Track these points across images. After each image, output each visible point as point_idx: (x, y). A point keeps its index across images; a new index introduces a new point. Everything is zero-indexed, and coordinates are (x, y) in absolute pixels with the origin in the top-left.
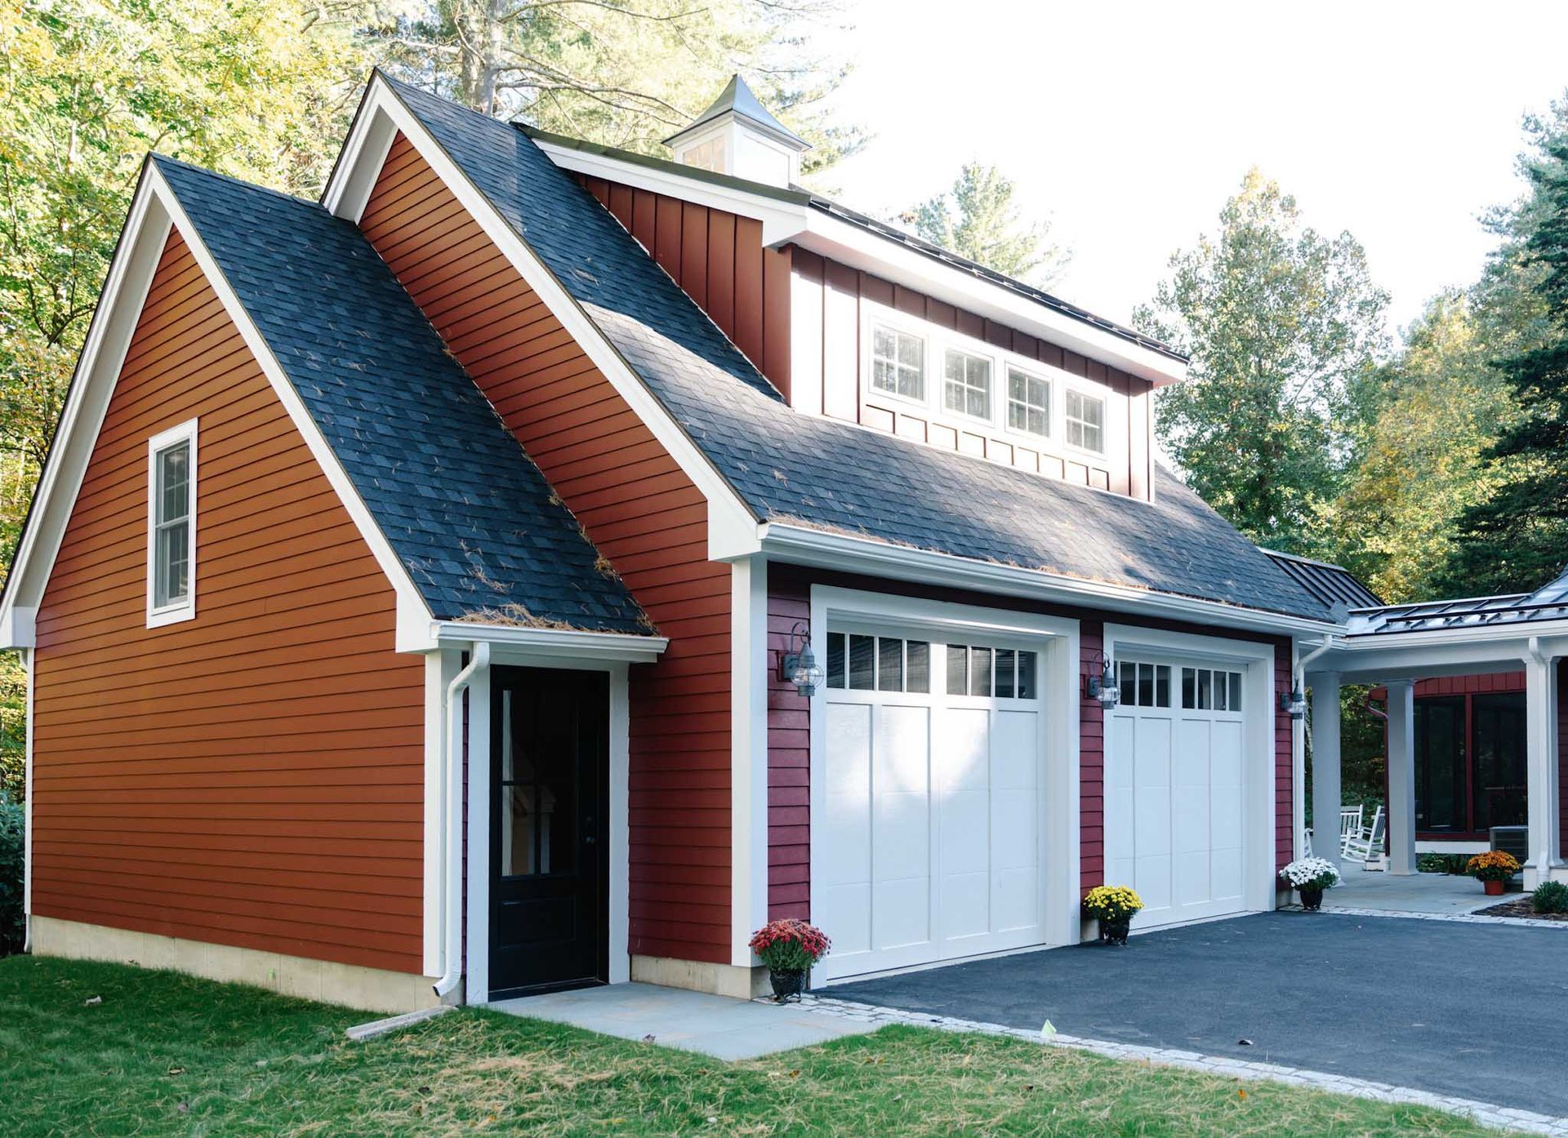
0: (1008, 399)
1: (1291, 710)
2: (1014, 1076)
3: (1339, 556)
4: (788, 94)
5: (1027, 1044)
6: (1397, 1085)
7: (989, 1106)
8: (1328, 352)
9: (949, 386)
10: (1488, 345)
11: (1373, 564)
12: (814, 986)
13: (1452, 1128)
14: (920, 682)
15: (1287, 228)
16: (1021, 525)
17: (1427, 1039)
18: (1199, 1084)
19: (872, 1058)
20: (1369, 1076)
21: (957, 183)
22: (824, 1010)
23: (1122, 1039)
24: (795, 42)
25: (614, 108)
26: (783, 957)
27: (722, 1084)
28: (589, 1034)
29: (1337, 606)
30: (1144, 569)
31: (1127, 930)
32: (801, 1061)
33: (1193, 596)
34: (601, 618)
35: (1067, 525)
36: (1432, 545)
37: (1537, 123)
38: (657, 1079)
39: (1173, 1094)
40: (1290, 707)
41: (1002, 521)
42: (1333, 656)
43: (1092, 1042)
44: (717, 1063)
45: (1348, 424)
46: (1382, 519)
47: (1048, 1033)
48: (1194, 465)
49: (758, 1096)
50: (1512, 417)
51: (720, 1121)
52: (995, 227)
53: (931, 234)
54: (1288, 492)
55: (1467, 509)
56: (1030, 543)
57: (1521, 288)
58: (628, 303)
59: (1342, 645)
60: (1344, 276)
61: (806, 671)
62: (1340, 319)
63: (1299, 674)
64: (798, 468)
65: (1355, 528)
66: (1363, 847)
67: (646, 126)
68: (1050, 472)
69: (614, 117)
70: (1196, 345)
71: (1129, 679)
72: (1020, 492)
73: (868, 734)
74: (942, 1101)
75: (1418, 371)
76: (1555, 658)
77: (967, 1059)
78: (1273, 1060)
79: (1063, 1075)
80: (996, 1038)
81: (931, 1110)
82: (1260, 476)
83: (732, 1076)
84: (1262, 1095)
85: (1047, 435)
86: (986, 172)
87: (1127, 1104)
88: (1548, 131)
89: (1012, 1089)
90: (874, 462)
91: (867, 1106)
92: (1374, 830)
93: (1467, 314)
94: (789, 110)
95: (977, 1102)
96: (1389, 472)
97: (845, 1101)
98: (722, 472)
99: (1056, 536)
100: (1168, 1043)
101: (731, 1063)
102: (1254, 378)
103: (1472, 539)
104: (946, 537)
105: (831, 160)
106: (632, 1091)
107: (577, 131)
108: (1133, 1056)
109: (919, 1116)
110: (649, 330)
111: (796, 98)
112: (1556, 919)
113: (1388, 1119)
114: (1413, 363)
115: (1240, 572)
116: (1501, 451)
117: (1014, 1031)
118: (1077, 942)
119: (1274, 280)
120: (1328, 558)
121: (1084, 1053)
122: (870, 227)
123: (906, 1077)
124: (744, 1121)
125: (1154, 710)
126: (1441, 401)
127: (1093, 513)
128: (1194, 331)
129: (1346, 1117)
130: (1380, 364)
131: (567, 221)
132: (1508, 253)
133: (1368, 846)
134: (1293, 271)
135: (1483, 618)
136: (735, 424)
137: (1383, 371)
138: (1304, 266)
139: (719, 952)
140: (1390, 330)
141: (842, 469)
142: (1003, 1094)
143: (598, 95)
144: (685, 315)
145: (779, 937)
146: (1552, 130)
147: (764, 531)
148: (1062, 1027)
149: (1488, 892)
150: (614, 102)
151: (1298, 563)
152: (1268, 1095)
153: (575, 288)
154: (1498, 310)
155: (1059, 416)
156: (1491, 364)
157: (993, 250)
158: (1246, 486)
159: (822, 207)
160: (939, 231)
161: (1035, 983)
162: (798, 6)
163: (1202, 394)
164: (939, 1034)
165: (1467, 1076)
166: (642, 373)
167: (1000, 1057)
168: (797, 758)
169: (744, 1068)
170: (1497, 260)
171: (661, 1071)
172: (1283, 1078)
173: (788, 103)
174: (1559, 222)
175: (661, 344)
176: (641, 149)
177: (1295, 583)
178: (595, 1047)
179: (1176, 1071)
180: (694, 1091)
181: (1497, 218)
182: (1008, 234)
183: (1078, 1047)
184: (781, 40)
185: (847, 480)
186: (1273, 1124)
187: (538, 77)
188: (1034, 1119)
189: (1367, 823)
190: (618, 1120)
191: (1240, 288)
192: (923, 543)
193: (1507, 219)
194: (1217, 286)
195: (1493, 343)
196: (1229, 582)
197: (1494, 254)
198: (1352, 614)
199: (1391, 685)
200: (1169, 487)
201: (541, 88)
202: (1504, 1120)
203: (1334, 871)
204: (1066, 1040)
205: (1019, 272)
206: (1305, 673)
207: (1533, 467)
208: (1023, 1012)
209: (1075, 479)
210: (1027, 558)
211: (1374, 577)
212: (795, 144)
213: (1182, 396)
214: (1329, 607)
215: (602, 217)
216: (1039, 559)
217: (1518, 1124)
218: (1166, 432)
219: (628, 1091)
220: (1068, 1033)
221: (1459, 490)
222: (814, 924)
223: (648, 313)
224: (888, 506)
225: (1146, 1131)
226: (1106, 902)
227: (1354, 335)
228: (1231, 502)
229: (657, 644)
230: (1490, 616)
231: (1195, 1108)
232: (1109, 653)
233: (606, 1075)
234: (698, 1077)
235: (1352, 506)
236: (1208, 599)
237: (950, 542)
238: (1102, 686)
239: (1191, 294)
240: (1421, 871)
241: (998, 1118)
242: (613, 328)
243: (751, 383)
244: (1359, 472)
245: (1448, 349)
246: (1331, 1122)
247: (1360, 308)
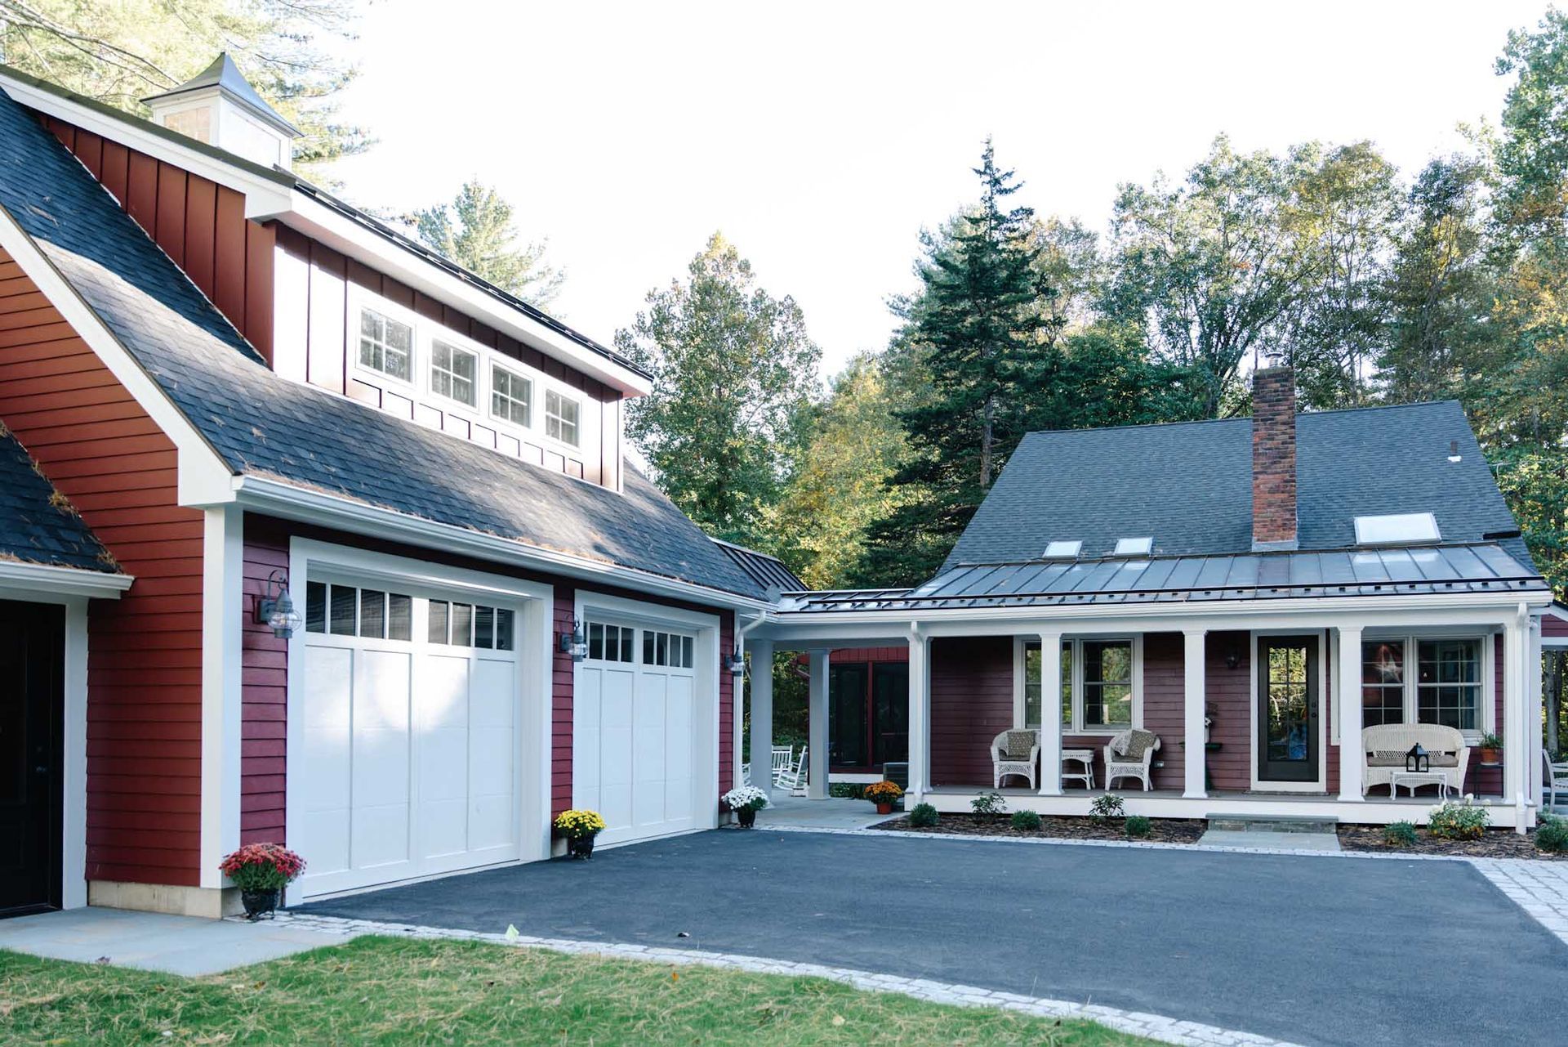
0: (492, 391)
1: (733, 669)
2: (478, 974)
3: (780, 550)
4: (289, 85)
5: (492, 946)
6: (799, 962)
7: (451, 1002)
8: (774, 389)
9: (435, 373)
10: (891, 399)
11: (805, 559)
12: (289, 903)
13: (835, 992)
14: (402, 631)
15: (743, 286)
16: (501, 500)
17: (828, 925)
18: (640, 971)
19: (341, 966)
20: (778, 956)
21: (459, 198)
22: (297, 926)
23: (580, 937)
24: (296, 38)
25: (96, 59)
26: (255, 879)
27: (182, 999)
28: (32, 959)
29: (772, 588)
30: (612, 547)
31: (592, 847)
32: (268, 973)
33: (652, 573)
34: (55, 552)
35: (544, 504)
36: (849, 546)
37: (930, 239)
38: (108, 998)
39: (618, 980)
40: (732, 666)
41: (483, 495)
42: (766, 627)
43: (552, 941)
44: (177, 980)
45: (789, 447)
46: (813, 523)
47: (511, 935)
48: (665, 467)
49: (219, 1007)
50: (907, 457)
51: (176, 1035)
52: (494, 243)
53: (433, 239)
54: (741, 496)
55: (874, 522)
56: (509, 517)
57: (916, 360)
58: (92, 248)
59: (775, 619)
60: (788, 331)
61: (283, 616)
62: (783, 364)
63: (740, 641)
64: (281, 429)
65: (792, 530)
66: (792, 778)
67: (131, 84)
68: (531, 457)
69: (95, 68)
70: (669, 369)
71: (597, 638)
72: (500, 471)
73: (349, 675)
74: (406, 1000)
75: (841, 413)
76: (930, 637)
77: (435, 962)
78: (704, 948)
79: (522, 970)
80: (464, 942)
81: (396, 1008)
82: (718, 480)
83: (192, 991)
84: (692, 977)
85: (528, 425)
86: (486, 194)
87: (578, 991)
88: (937, 246)
89: (474, 985)
90: (360, 432)
91: (333, 1009)
92: (800, 765)
93: (878, 374)
94: (290, 100)
95: (442, 999)
96: (818, 489)
97: (311, 1007)
98: (194, 423)
99: (534, 513)
100: (618, 938)
101: (193, 979)
102: (715, 402)
103: (876, 545)
104: (429, 505)
105: (332, 154)
106: (79, 1012)
107: (51, 73)
108: (587, 952)
109: (383, 1016)
110: (116, 278)
111: (298, 90)
112: (925, 831)
113: (788, 989)
114: (838, 406)
115: (695, 556)
116: (898, 480)
117: (483, 935)
118: (548, 857)
119: (733, 326)
120: (771, 551)
121: (543, 951)
122: (357, 218)
123: (374, 982)
124: (201, 1033)
125: (619, 664)
126: (858, 438)
127: (568, 497)
128: (667, 357)
129: (756, 990)
130: (814, 404)
131: (22, 155)
132: (907, 332)
133: (796, 777)
134: (748, 322)
135: (879, 605)
136: (209, 379)
137: (815, 409)
138: (756, 318)
139: (189, 875)
140: (821, 378)
141: (325, 433)
142: (466, 991)
143: (75, 41)
144: (159, 269)
145: (251, 860)
146: (940, 246)
147: (239, 483)
148: (523, 930)
149: (879, 812)
150: (94, 53)
151: (742, 552)
152: (696, 976)
153: (28, 223)
154: (900, 374)
155: (539, 411)
156: (892, 414)
157: (492, 262)
158: (707, 488)
159: (309, 192)
160: (441, 237)
161: (506, 893)
162: (299, 5)
163: (672, 409)
164: (410, 941)
165: (852, 952)
166: (107, 318)
167: (466, 959)
168: (275, 695)
169: (208, 982)
170: (900, 337)
171: (113, 991)
172: (710, 961)
173: (288, 94)
174: (941, 314)
175: (131, 294)
176: (126, 106)
177: (738, 568)
178: (39, 971)
179: (622, 961)
180: (148, 1008)
181: (901, 305)
182: (506, 250)
183: (539, 946)
184: (282, 33)
185: (330, 444)
186: (699, 999)
187: (5, 10)
188: (492, 1010)
189: (796, 759)
190: (60, 1040)
191: (705, 328)
192: (406, 508)
193: (908, 307)
194: (686, 323)
195: (896, 399)
196: (684, 563)
197: (898, 331)
198: (783, 595)
199: (813, 652)
200: (636, 481)
201: (8, 21)
202: (875, 984)
203: (764, 797)
204: (530, 941)
205: (515, 285)
206: (745, 641)
207: (919, 495)
208: (493, 919)
209: (553, 466)
210: (504, 528)
211: (806, 568)
212: (288, 131)
213: (656, 409)
214: (765, 589)
215: (67, 159)
216: (516, 530)
217: (885, 986)
218: (642, 437)
219: (74, 1012)
220: (532, 933)
221: (869, 507)
222: (289, 848)
223: (116, 261)
224: (372, 473)
225: (592, 1013)
226: (574, 823)
227: (794, 379)
228: (695, 500)
229: (121, 581)
230: (884, 603)
231: (636, 991)
232: (579, 615)
233: (49, 997)
234: (155, 994)
235: (790, 512)
236: (665, 576)
237: (432, 508)
238: (573, 642)
239: (665, 326)
240: (833, 796)
241: (460, 1011)
242: (73, 270)
243: (232, 344)
244: (796, 486)
245: (864, 399)
246: (744, 994)
247: (799, 358)
